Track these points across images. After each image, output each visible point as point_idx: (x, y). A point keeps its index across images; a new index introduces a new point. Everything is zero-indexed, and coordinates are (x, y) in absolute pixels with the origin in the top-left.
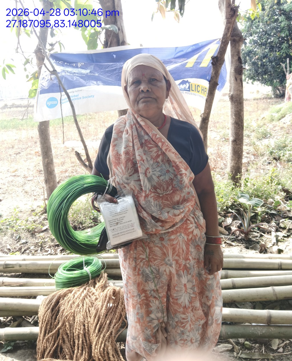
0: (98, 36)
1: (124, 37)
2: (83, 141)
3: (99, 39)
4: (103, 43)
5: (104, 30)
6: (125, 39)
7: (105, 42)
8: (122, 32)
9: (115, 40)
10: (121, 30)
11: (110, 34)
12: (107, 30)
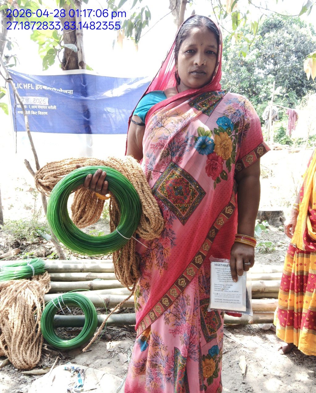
0: (57, 53)
1: (82, 57)
2: (34, 150)
3: (58, 56)
4: (62, 61)
5: (63, 50)
6: (83, 60)
7: (63, 60)
8: (81, 52)
9: (74, 59)
10: (80, 50)
11: (69, 53)
12: (66, 49)
